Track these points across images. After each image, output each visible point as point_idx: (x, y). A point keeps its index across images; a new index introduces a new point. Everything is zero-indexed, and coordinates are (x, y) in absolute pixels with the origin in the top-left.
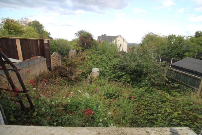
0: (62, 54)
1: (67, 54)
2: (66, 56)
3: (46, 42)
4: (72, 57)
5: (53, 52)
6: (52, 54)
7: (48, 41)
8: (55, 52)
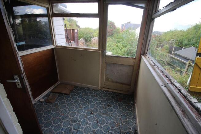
0: (86, 41)
1: (90, 41)
2: (89, 42)
3: (76, 31)
4: (94, 43)
5: (80, 38)
6: (79, 40)
7: (77, 30)
8: (81, 39)
